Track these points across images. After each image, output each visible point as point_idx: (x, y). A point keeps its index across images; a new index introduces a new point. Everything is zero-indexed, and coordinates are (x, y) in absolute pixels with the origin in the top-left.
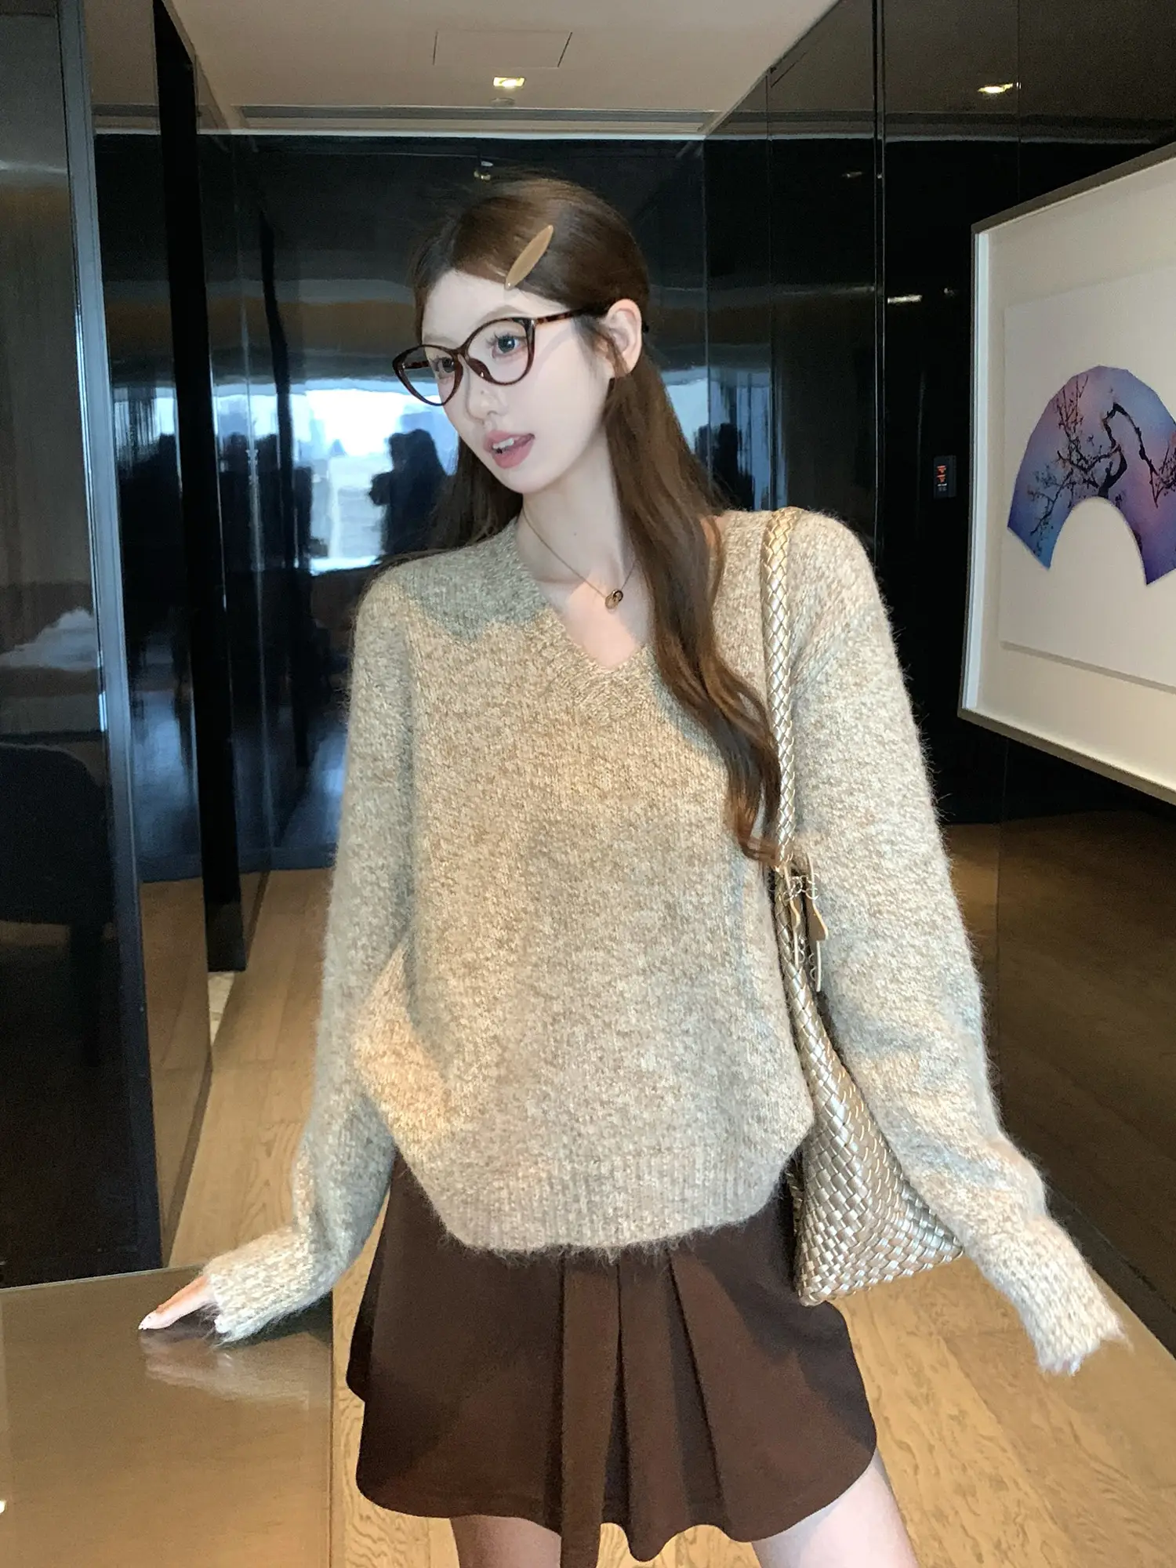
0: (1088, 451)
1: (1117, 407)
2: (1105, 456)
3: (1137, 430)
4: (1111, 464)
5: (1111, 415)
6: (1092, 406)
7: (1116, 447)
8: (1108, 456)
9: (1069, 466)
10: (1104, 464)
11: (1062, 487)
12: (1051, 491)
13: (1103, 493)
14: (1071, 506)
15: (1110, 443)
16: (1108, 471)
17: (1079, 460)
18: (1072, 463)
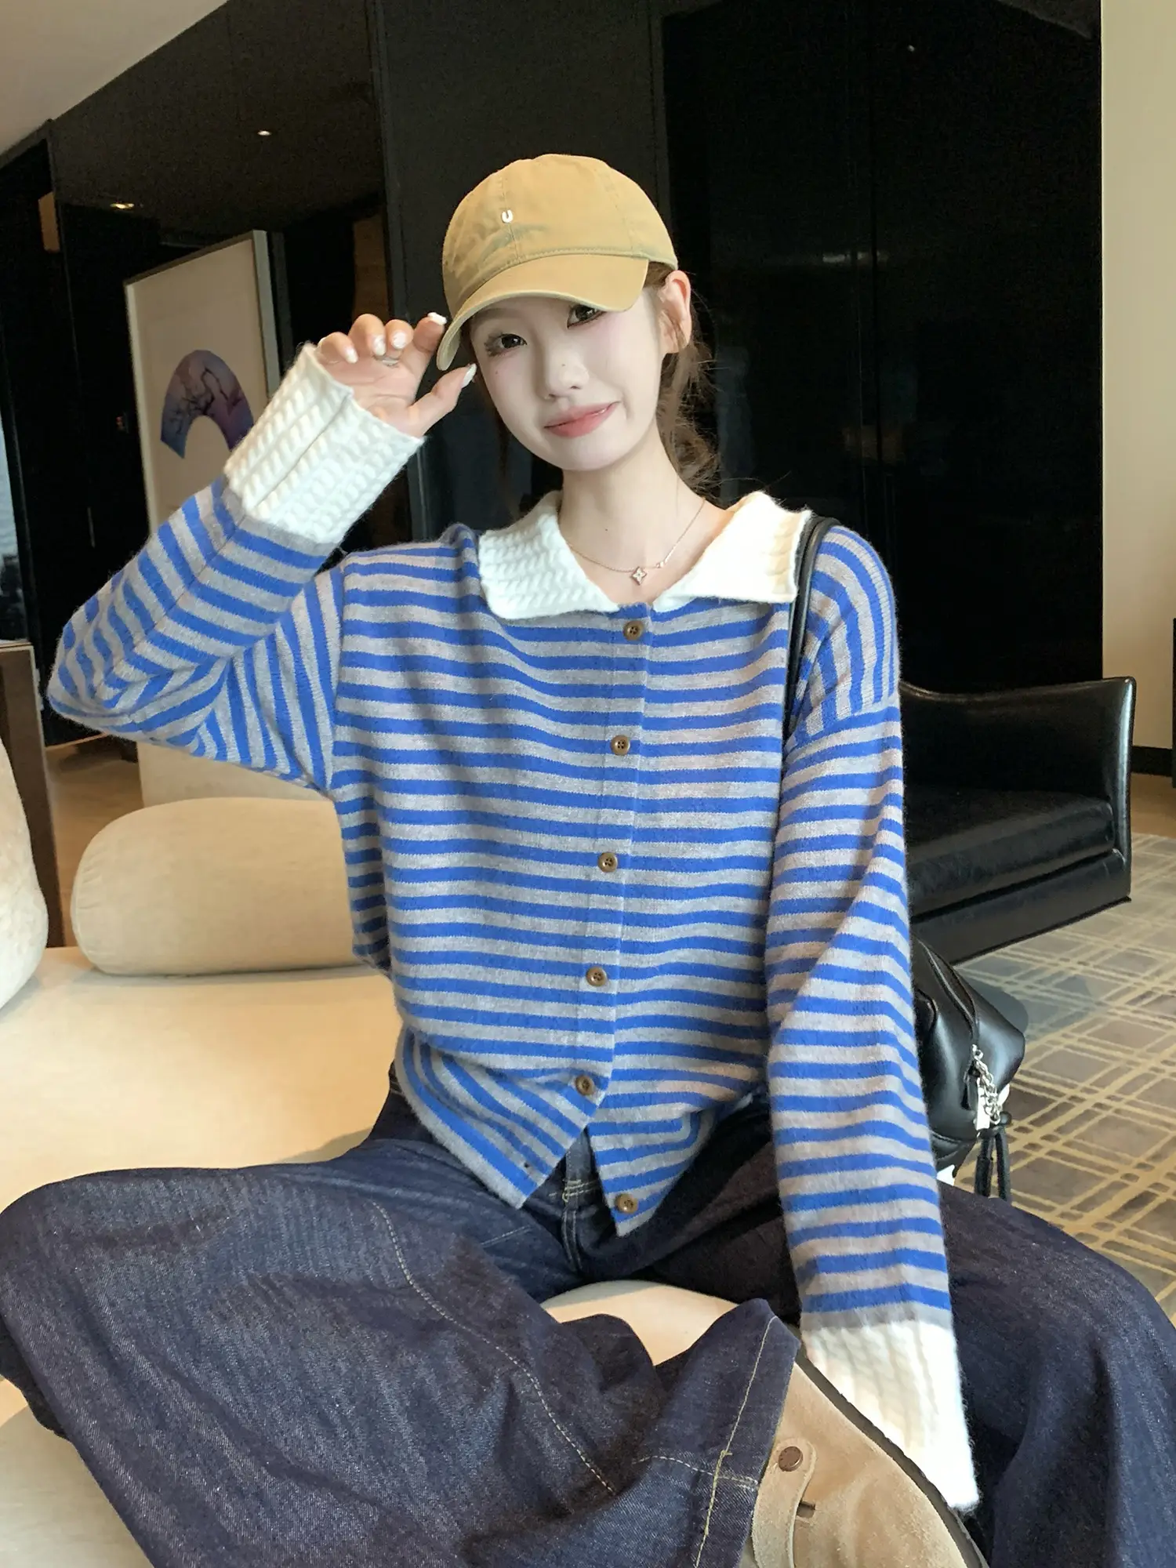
0: (195, 393)
1: (206, 370)
3: (217, 380)
5: (204, 374)
6: (195, 372)
7: (208, 390)
8: (205, 396)
9: (188, 404)
10: (205, 399)
11: (185, 415)
12: (180, 418)
13: (204, 413)
14: (190, 423)
15: (205, 388)
16: (206, 402)
17: (192, 400)
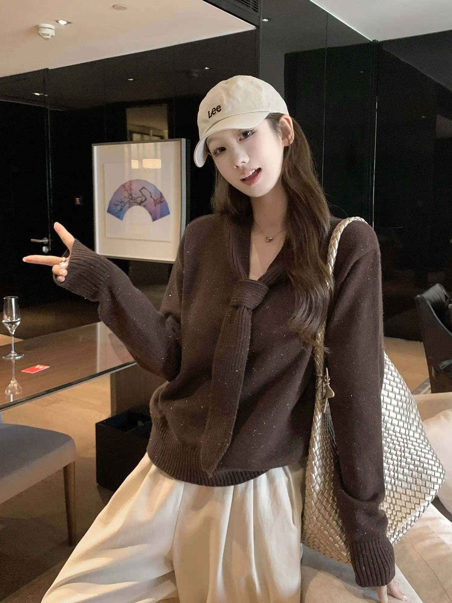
0: (134, 196)
1: (143, 188)
3: (150, 192)
4: (142, 199)
6: (136, 187)
8: (141, 197)
10: (140, 199)
11: (126, 204)
12: (123, 204)
13: (140, 205)
14: (129, 207)
15: (142, 194)
16: (141, 200)
17: (132, 198)
18: (129, 198)
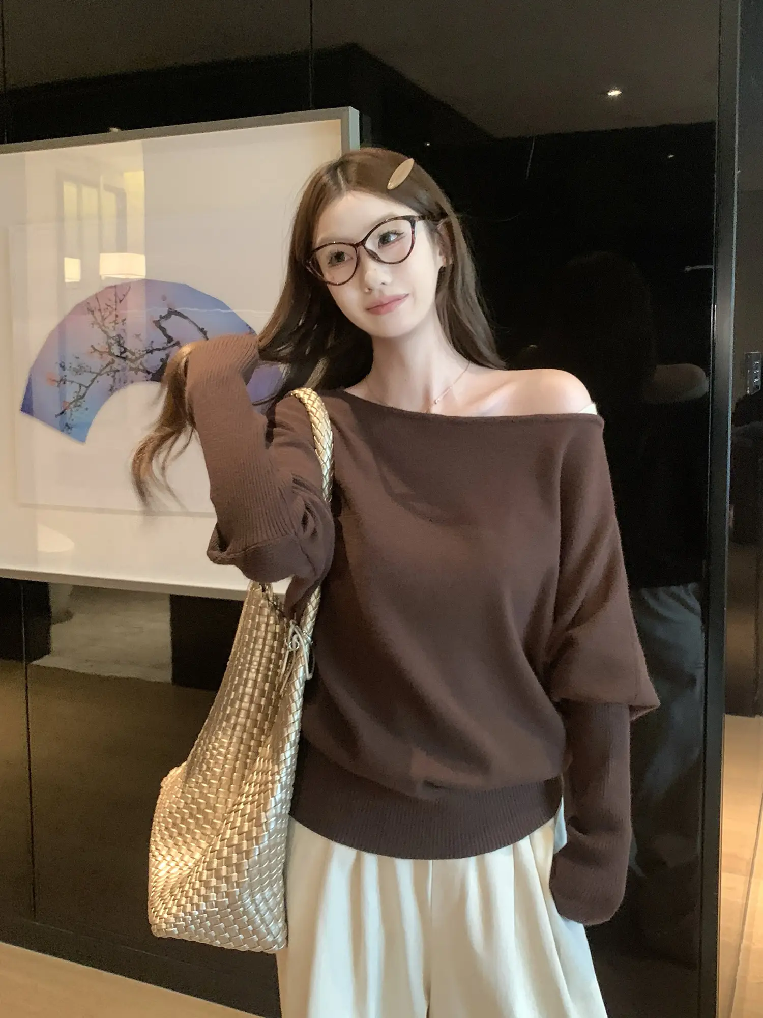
1: (173, 312)
2: (159, 350)
3: (202, 330)
5: (165, 318)
7: (173, 342)
8: (164, 349)
9: (109, 358)
10: (158, 355)
11: (99, 374)
12: (86, 379)
13: (157, 378)
14: (112, 390)
15: (166, 340)
16: (163, 360)
17: (122, 353)
18: (112, 354)
